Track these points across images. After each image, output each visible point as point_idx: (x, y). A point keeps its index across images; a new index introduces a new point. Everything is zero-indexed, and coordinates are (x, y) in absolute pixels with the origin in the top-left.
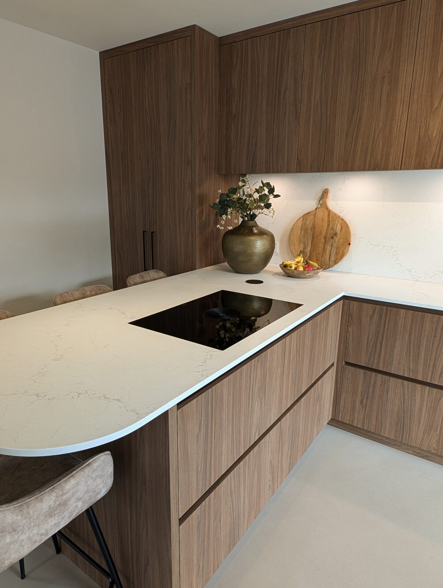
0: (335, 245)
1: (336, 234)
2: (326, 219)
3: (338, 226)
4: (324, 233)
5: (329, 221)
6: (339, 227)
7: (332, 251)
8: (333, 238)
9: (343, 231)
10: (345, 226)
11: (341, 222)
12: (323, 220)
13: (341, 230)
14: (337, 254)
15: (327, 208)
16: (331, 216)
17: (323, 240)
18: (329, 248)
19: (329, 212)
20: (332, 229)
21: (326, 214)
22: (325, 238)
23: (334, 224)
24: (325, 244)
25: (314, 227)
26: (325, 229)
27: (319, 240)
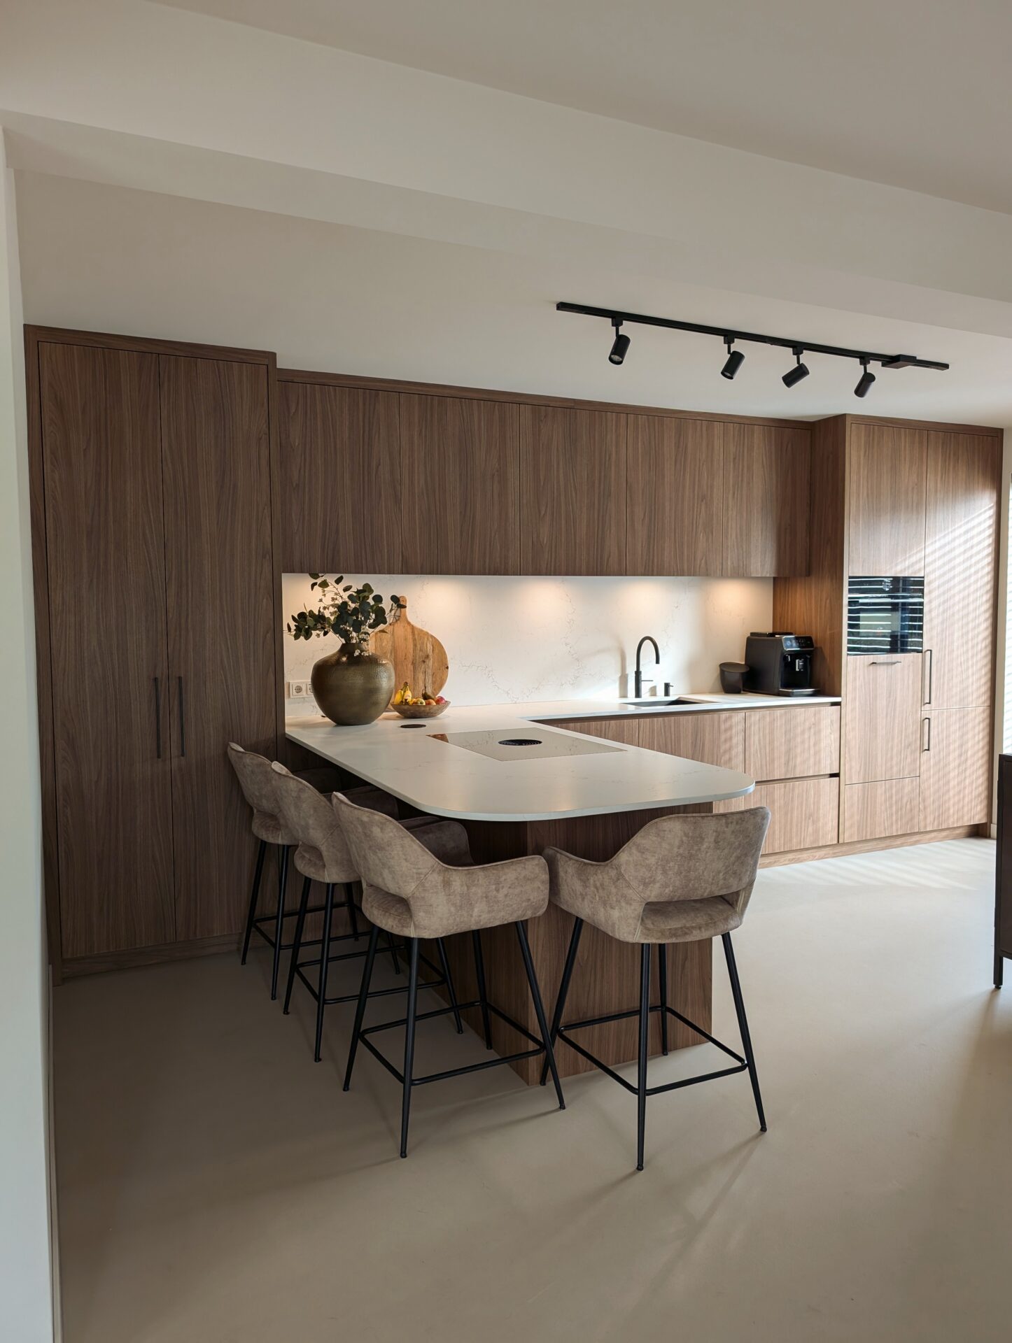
0: (430, 672)
1: (427, 657)
2: (410, 637)
3: (428, 645)
4: (410, 658)
5: (414, 640)
6: (429, 647)
7: (427, 681)
8: (424, 662)
9: (436, 651)
10: (437, 645)
11: (431, 639)
12: (406, 639)
13: (433, 651)
14: (434, 683)
15: (409, 623)
16: (416, 633)
17: (410, 667)
18: (421, 676)
19: (413, 628)
20: (421, 650)
21: (409, 630)
22: (413, 663)
23: (423, 643)
24: (414, 672)
25: (394, 650)
26: (411, 651)
27: (405, 668)
